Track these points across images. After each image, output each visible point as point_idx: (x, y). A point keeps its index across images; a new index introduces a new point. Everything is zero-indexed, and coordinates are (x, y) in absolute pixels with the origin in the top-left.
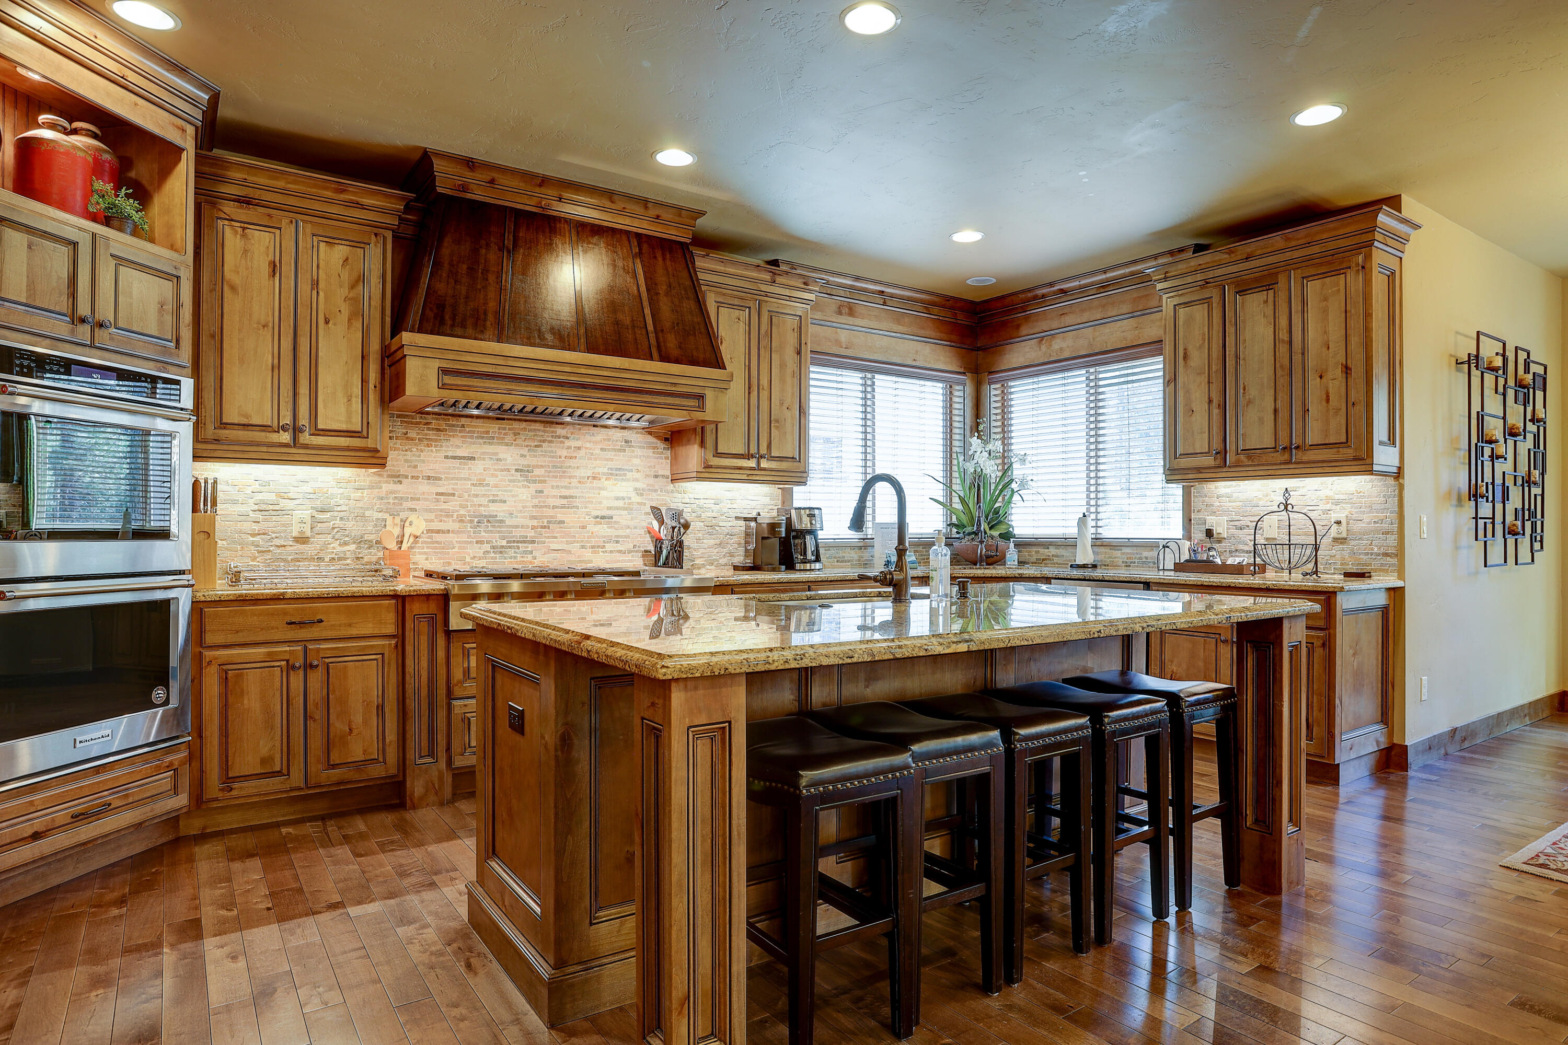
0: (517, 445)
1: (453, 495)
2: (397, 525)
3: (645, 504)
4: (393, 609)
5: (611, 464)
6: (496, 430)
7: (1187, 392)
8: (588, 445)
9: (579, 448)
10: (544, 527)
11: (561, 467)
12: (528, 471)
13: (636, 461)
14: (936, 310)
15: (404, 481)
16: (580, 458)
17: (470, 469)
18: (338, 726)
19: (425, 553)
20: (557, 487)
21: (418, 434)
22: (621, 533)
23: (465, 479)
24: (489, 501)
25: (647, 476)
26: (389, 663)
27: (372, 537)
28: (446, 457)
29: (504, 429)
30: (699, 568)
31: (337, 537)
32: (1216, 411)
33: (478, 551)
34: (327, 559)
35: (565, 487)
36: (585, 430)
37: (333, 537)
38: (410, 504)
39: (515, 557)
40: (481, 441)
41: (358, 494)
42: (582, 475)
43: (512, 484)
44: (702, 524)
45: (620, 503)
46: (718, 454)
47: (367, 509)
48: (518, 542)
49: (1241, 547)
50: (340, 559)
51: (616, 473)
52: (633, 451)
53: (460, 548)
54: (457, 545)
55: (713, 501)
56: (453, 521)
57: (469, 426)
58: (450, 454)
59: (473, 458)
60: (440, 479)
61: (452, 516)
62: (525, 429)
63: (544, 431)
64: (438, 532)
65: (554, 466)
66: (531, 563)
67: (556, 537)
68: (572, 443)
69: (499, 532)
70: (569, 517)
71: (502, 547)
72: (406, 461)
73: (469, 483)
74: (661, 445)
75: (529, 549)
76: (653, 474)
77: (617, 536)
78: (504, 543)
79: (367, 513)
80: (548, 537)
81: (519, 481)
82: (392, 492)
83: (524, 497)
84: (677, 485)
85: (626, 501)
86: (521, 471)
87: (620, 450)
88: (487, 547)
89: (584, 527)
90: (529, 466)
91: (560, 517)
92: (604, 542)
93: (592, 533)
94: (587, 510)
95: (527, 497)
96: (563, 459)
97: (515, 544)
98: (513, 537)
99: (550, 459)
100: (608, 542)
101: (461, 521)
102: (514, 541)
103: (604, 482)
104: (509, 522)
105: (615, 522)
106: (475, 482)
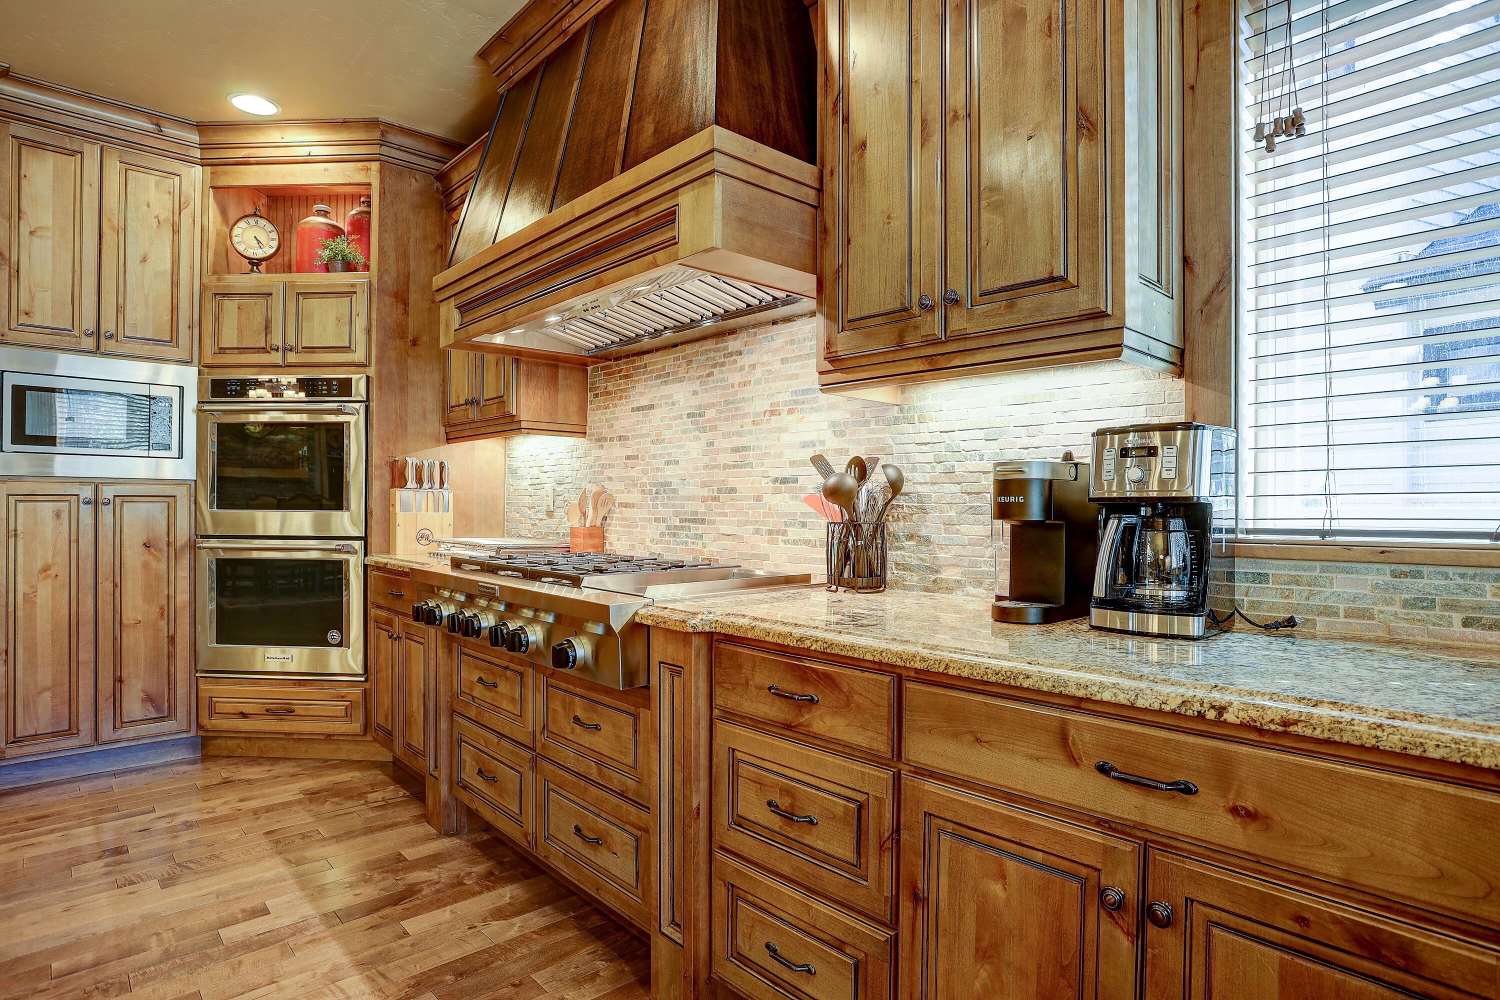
0: (689, 379)
1: (637, 457)
5: (795, 385)
6: (672, 362)
8: (765, 358)
9: (753, 366)
10: (715, 499)
11: (733, 403)
12: (700, 415)
15: (605, 444)
16: (758, 382)
17: (650, 421)
19: (616, 532)
21: (614, 385)
23: (647, 435)
24: (665, 463)
33: (657, 531)
35: (738, 434)
37: (565, 511)
38: (609, 472)
39: (686, 543)
40: (659, 381)
42: (758, 410)
43: (684, 436)
48: (689, 521)
51: (803, 400)
53: (642, 527)
55: (981, 434)
56: (638, 492)
57: (650, 364)
58: (635, 405)
59: (651, 407)
60: (626, 438)
61: (636, 484)
64: (626, 505)
65: (727, 402)
67: (726, 515)
68: (745, 361)
69: (673, 506)
70: (741, 481)
71: (676, 527)
72: (606, 420)
73: (650, 440)
75: (700, 532)
78: (678, 522)
80: (720, 514)
81: (691, 432)
83: (696, 455)
86: (693, 415)
89: (759, 498)
90: (700, 407)
91: (732, 482)
92: (786, 524)
93: (770, 509)
94: (763, 469)
95: (698, 455)
96: (736, 388)
97: (687, 524)
98: (685, 513)
99: (721, 392)
100: (791, 525)
101: (643, 492)
102: (686, 520)
103: (786, 419)
104: (682, 491)
105: (801, 489)
106: (653, 439)
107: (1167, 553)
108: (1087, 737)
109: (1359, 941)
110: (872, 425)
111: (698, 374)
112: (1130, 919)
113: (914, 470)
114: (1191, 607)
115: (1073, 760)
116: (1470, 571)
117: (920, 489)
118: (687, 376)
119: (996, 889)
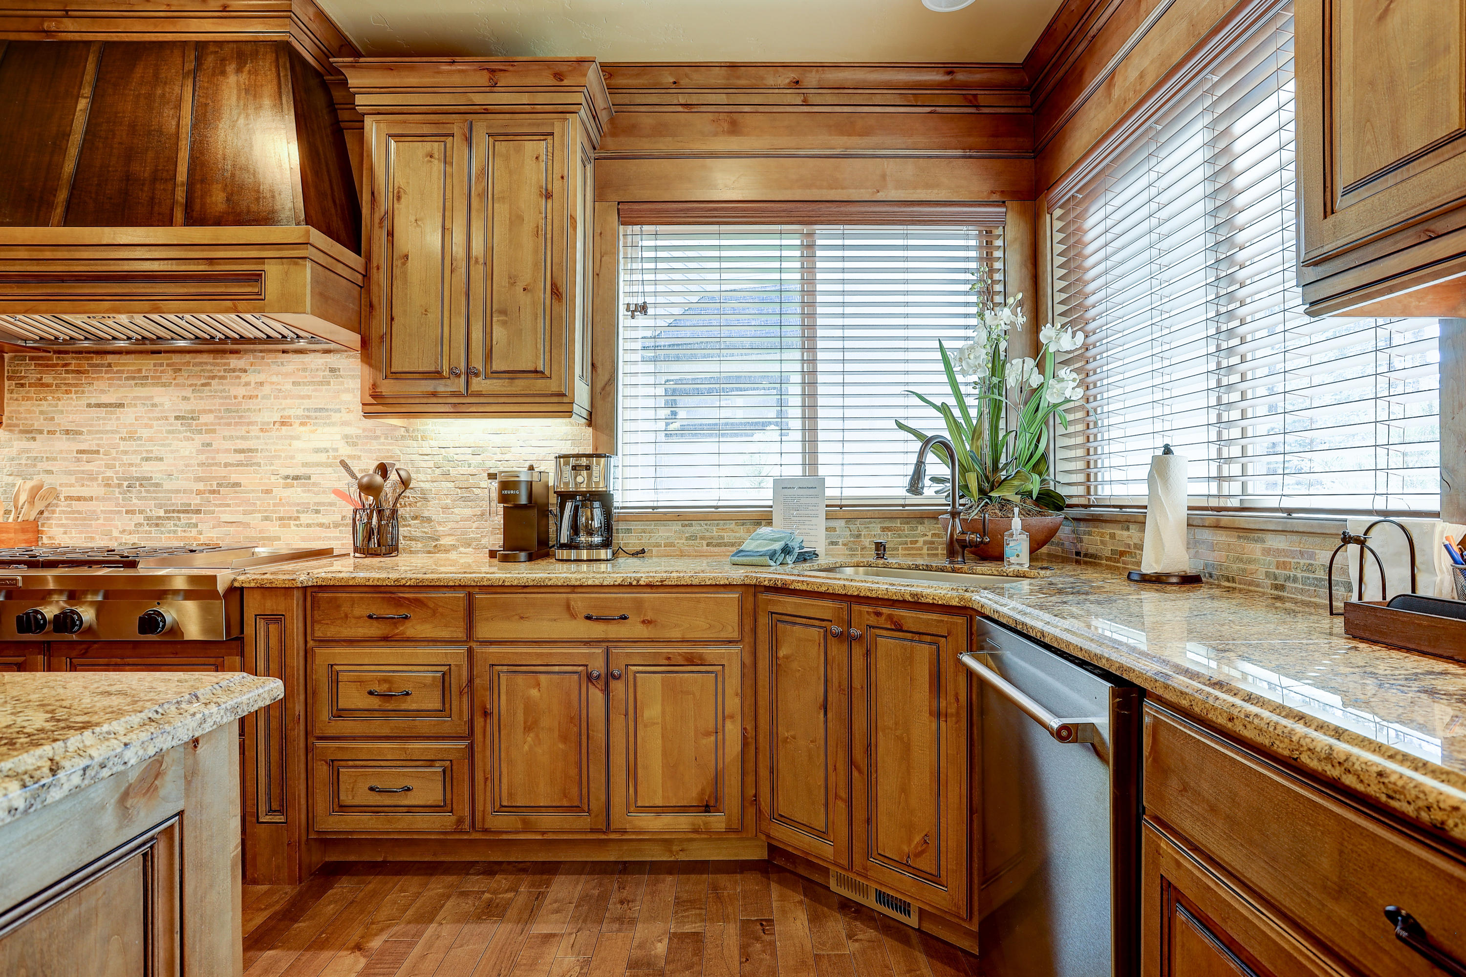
0: (177, 385)
1: (98, 452)
3: (359, 457)
5: (308, 404)
6: (152, 367)
8: (274, 379)
9: (261, 384)
10: (213, 492)
11: (237, 411)
12: (192, 418)
15: (38, 436)
16: (263, 397)
17: (118, 418)
19: (62, 525)
20: (231, 437)
21: (55, 378)
23: (113, 432)
28: (89, 405)
29: (161, 365)
30: (447, 551)
33: (130, 522)
35: (243, 438)
36: (269, 358)
38: (47, 466)
39: (175, 532)
40: (133, 382)
42: (266, 419)
43: (171, 436)
44: (451, 485)
45: (322, 457)
48: (179, 512)
51: (315, 416)
52: (342, 383)
53: (105, 519)
55: (470, 451)
56: (99, 485)
57: (117, 365)
58: (93, 401)
59: (121, 405)
60: (80, 433)
61: (96, 479)
64: (79, 499)
65: (228, 410)
66: (195, 539)
67: (228, 505)
68: (252, 378)
69: (155, 499)
70: (247, 478)
71: (159, 518)
72: (41, 412)
73: (117, 436)
75: (194, 521)
77: (318, 504)
78: (161, 513)
80: (220, 505)
81: (180, 432)
82: (22, 451)
83: (187, 453)
85: (331, 454)
86: (183, 418)
87: (321, 383)
88: (139, 518)
89: (268, 492)
90: (193, 411)
91: (234, 478)
92: (298, 512)
93: (281, 500)
94: (272, 468)
95: (191, 453)
96: (240, 399)
97: (175, 515)
98: (173, 504)
99: (221, 401)
100: (303, 512)
101: (108, 485)
102: (174, 511)
103: (298, 429)
104: (167, 485)
105: (314, 484)
106: (123, 436)
107: (592, 520)
108: (579, 603)
109: (687, 659)
110: (382, 440)
111: (190, 383)
112: (601, 684)
113: (418, 472)
114: (606, 544)
115: (573, 616)
116: (709, 522)
117: (422, 485)
118: (174, 382)
119: (534, 692)
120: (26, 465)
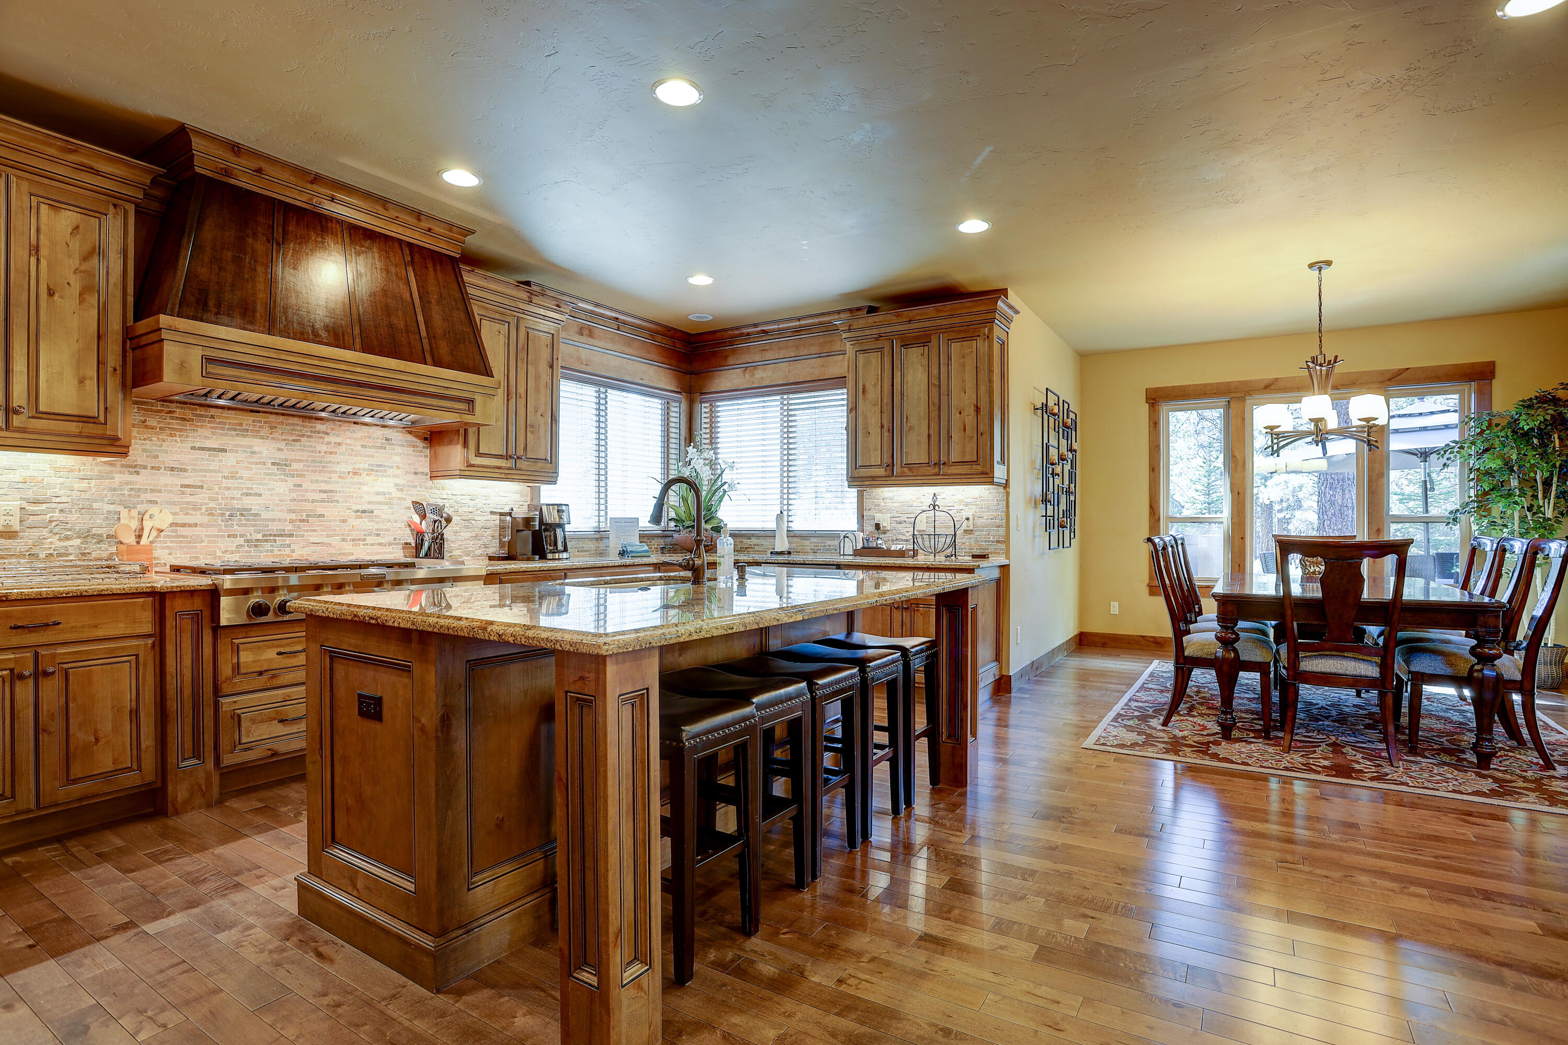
0: (273, 439)
1: (202, 487)
2: (133, 518)
3: (405, 499)
4: (150, 607)
5: (372, 461)
6: (251, 422)
7: (865, 418)
8: (348, 441)
9: (339, 444)
10: (301, 521)
11: (321, 462)
12: (285, 465)
13: (397, 458)
14: (659, 338)
15: (143, 471)
16: (340, 454)
18: (80, 736)
19: (168, 548)
20: (317, 481)
21: (159, 422)
22: (381, 526)
23: (215, 471)
24: (243, 494)
25: (407, 473)
26: (145, 665)
27: (103, 531)
28: (193, 448)
29: (260, 422)
31: (55, 531)
32: (886, 434)
33: (230, 544)
34: (42, 556)
35: (325, 482)
36: (345, 427)
37: (51, 532)
38: (149, 496)
39: (272, 551)
40: (234, 433)
41: (84, 484)
42: (343, 470)
43: (268, 477)
44: (462, 518)
45: (381, 498)
46: (478, 454)
47: (96, 501)
48: (275, 535)
49: (900, 537)
50: (59, 555)
51: (377, 470)
52: (394, 449)
53: (209, 542)
54: (206, 539)
55: (469, 497)
56: (202, 514)
57: (219, 417)
58: (198, 445)
59: (224, 450)
61: (200, 509)
62: (282, 423)
63: (303, 426)
64: (184, 525)
65: (314, 461)
66: (289, 556)
67: (315, 531)
68: (332, 439)
69: (254, 526)
70: (330, 511)
71: (258, 540)
72: (144, 450)
73: (220, 475)
74: (420, 444)
75: (287, 542)
76: (413, 470)
77: (378, 530)
78: (259, 536)
79: (95, 505)
80: (307, 531)
81: (276, 475)
82: (127, 483)
83: (282, 491)
84: (435, 482)
85: (387, 496)
86: (278, 464)
87: (381, 448)
88: (240, 541)
89: (344, 521)
90: (286, 460)
91: (319, 511)
92: (365, 535)
93: (353, 527)
94: (348, 504)
95: (285, 491)
96: (323, 454)
97: (272, 538)
98: (270, 530)
99: (309, 454)
101: (211, 514)
102: (270, 535)
103: (365, 478)
104: (264, 515)
105: (376, 516)
106: (226, 475)
111: (283, 438)
118: (271, 436)
120: (129, 495)
